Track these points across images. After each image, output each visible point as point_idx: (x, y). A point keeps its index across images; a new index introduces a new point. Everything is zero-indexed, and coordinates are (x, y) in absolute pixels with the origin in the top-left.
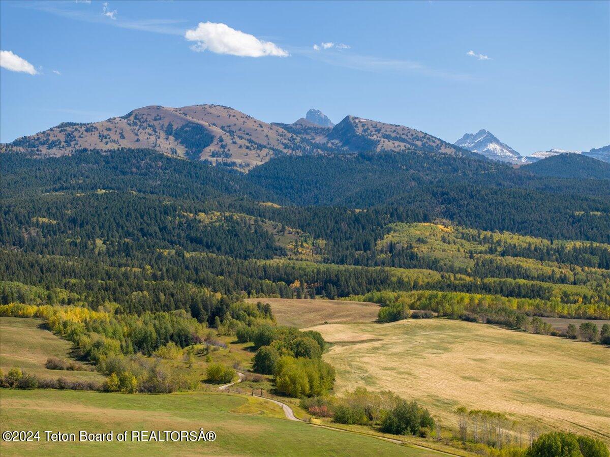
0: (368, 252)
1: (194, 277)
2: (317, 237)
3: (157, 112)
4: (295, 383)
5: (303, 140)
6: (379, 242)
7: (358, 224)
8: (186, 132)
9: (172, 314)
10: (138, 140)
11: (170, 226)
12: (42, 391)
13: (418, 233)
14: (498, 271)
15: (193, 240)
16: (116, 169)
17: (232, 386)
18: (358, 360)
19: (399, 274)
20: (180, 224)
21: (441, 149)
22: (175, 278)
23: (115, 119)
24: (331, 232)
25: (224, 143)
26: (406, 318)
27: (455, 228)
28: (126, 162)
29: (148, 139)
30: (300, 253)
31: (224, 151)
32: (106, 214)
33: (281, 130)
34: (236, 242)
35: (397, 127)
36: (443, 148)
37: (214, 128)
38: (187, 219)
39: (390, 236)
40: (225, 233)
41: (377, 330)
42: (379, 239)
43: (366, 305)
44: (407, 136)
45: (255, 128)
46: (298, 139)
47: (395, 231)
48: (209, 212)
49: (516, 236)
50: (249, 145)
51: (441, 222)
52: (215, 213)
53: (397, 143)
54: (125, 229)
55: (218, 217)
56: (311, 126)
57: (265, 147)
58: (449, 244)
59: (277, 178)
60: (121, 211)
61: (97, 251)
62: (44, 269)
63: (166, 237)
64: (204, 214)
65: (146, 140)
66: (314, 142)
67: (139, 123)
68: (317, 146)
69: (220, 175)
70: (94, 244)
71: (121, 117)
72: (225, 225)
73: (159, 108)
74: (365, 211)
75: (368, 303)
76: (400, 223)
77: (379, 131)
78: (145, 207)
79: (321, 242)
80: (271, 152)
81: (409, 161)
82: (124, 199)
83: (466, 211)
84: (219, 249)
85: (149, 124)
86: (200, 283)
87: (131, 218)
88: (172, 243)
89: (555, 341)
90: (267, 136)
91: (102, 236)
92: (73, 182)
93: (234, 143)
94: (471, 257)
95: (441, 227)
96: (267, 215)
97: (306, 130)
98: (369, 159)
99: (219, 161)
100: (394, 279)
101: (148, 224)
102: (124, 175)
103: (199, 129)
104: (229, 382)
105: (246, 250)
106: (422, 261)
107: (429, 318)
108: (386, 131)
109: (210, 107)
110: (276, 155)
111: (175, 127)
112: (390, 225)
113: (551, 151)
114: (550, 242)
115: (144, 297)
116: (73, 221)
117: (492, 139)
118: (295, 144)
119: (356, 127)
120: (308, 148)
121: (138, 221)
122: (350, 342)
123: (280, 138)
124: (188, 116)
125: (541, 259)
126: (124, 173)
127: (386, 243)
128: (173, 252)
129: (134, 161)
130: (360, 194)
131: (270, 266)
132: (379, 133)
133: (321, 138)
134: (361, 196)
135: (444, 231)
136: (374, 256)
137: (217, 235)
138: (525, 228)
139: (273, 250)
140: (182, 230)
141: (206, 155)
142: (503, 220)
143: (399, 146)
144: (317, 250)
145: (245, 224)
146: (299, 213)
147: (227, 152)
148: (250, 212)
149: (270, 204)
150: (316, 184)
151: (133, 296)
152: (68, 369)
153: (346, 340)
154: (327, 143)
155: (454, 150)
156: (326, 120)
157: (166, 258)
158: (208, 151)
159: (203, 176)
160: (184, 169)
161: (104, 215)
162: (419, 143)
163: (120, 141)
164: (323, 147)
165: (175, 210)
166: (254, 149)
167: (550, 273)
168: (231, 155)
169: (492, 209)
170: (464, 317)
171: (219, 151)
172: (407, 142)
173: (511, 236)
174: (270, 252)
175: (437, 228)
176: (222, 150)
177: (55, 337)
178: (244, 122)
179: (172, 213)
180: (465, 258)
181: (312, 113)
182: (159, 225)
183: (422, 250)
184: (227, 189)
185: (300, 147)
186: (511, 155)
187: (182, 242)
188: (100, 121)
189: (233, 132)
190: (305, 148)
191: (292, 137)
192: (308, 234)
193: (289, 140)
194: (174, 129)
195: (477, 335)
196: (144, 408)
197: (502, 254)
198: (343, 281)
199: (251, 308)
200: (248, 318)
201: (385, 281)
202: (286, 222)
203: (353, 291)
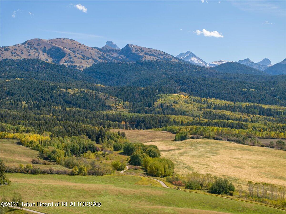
0: (151, 108)
2: (125, 100)
3: (38, 42)
4: (157, 170)
5: (107, 55)
6: (155, 103)
7: (144, 94)
8: (53, 51)
9: (79, 137)
10: (30, 55)
11: (55, 96)
12: (42, 175)
13: (172, 99)
14: (215, 116)
15: (66, 102)
16: (23, 68)
17: (125, 172)
18: (177, 158)
19: (174, 118)
20: (60, 94)
21: (172, 60)
23: (18, 45)
24: (131, 98)
25: (71, 56)
26: (188, 139)
27: (189, 97)
28: (27, 65)
29: (34, 54)
30: (118, 108)
31: (71, 60)
32: (24, 90)
33: (97, 50)
34: (87, 103)
35: (151, 50)
36: (173, 59)
37: (66, 49)
38: (63, 92)
39: (160, 100)
40: (81, 99)
41: (177, 145)
42: (155, 102)
43: (164, 133)
44: (156, 53)
45: (85, 49)
46: (105, 55)
47: (162, 98)
48: (73, 89)
49: (218, 100)
50: (83, 57)
51: (182, 94)
52: (76, 89)
53: (152, 57)
54: (34, 97)
55: (77, 91)
56: (110, 49)
57: (90, 58)
58: (188, 104)
59: (98, 73)
60: (31, 88)
61: (23, 107)
63: (54, 101)
64: (70, 89)
65: (34, 55)
66: (112, 56)
67: (30, 47)
68: (114, 58)
69: (72, 71)
70: (22, 104)
71: (21, 44)
72: (81, 95)
73: (39, 40)
74: (146, 88)
75: (165, 132)
76: (164, 94)
77: (143, 51)
78: (42, 87)
79: (127, 103)
80: (93, 61)
81: (160, 65)
82: (32, 83)
83: (191, 89)
84: (79, 106)
85: (34, 47)
87: (36, 91)
89: (265, 149)
90: (91, 53)
91: (24, 100)
93: (76, 56)
94: (201, 110)
95: (183, 96)
96: (99, 90)
97: (108, 51)
98: (141, 64)
99: (69, 65)
100: (172, 120)
101: (44, 94)
102: (27, 71)
103: (59, 50)
104: (123, 170)
105: (92, 107)
106: (178, 112)
107: (199, 138)
108: (146, 51)
109: (63, 39)
110: (96, 62)
111: (47, 49)
112: (159, 95)
113: (220, 61)
114: (234, 103)
115: (61, 129)
116: (8, 93)
117: (193, 55)
118: (104, 57)
119: (132, 49)
120: (110, 59)
121: (40, 93)
122: (167, 150)
123: (97, 54)
124: (53, 44)
125: (234, 111)
126: (27, 70)
127: (159, 103)
128: (60, 108)
129: (31, 65)
130: (139, 81)
131: (109, 114)
132: (143, 52)
133: (115, 54)
134: (139, 82)
135: (184, 98)
136: (154, 110)
137: (78, 99)
138: (220, 96)
139: (106, 107)
140: (61, 97)
141: (62, 62)
142: (209, 93)
143: (153, 58)
144: (126, 107)
145: (90, 94)
146: (114, 90)
147: (73, 61)
148: (91, 89)
149: (99, 85)
150: (117, 76)
152: (43, 164)
153: (165, 149)
154: (119, 56)
155: (178, 60)
156: (115, 46)
157: (57, 111)
158: (63, 60)
159: (64, 72)
160: (55, 69)
161: (23, 90)
162: (162, 57)
163: (21, 55)
164: (117, 58)
165: (57, 88)
166: (85, 59)
167: (240, 118)
168: (74, 62)
169: (203, 88)
171: (68, 60)
172: (156, 56)
173: (215, 100)
174: (104, 108)
175: (181, 96)
176: (70, 60)
177: (27, 148)
178: (80, 46)
179: (56, 89)
180: (198, 110)
181: (109, 43)
182: (50, 95)
183: (177, 107)
184: (76, 78)
185: (107, 59)
186: (202, 63)
187: (61, 103)
189: (75, 51)
190: (109, 59)
191: (102, 54)
192: (120, 99)
193: (101, 55)
194: (47, 50)
195: (227, 147)
196: (94, 183)
197: (214, 109)
198: (147, 121)
199: (115, 134)
200: (115, 139)
201: (167, 121)
202: (110, 93)
203: (153, 126)
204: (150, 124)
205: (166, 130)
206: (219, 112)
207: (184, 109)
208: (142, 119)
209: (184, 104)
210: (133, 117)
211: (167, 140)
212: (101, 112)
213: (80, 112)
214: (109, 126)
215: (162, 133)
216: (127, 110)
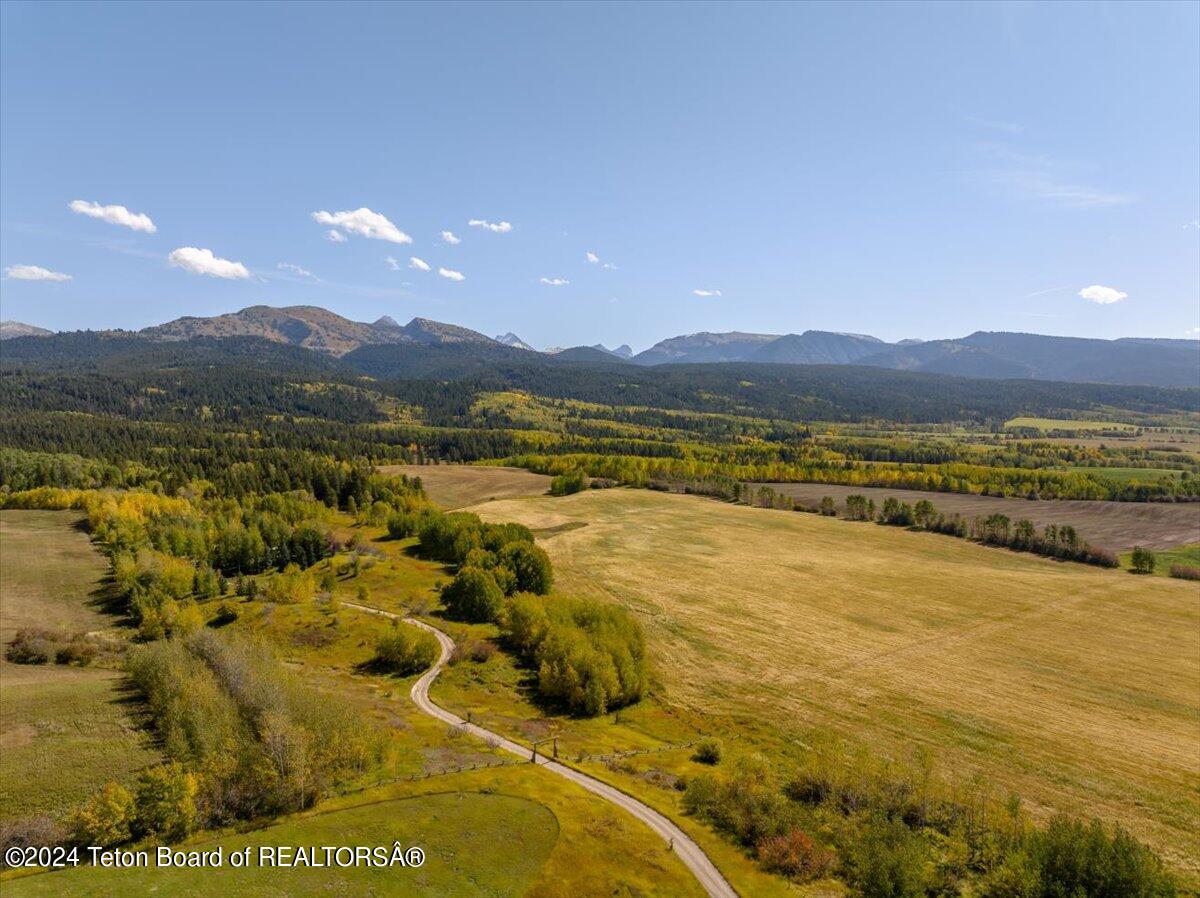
0: (464, 416)
1: (308, 442)
2: (413, 404)
3: (263, 311)
5: (383, 335)
6: (472, 408)
7: (449, 393)
8: (289, 326)
9: (287, 496)
10: (248, 330)
11: (277, 396)
13: (503, 400)
15: (300, 408)
16: (228, 350)
19: (518, 436)
20: (288, 393)
22: (286, 444)
23: (228, 315)
24: (425, 400)
25: (320, 335)
26: (584, 489)
27: (532, 397)
28: (237, 345)
30: (401, 418)
32: (215, 384)
33: (365, 327)
34: (341, 409)
37: (310, 324)
38: (294, 389)
39: (480, 403)
40: (330, 401)
41: (563, 508)
42: (471, 406)
43: (515, 471)
46: (379, 334)
47: (482, 399)
48: (314, 383)
49: (582, 403)
50: (340, 337)
51: (517, 392)
52: (320, 384)
53: (455, 337)
54: (234, 397)
55: (323, 387)
56: (386, 326)
57: (353, 339)
58: (533, 409)
59: (365, 361)
60: (230, 381)
61: (203, 418)
62: (135, 436)
63: (275, 405)
64: (309, 384)
65: (254, 330)
66: (390, 336)
67: (248, 318)
68: (393, 339)
70: (201, 411)
71: (234, 314)
72: (330, 394)
73: (265, 307)
74: (452, 382)
76: (485, 392)
78: (253, 379)
79: (419, 409)
80: (358, 343)
84: (325, 415)
85: (257, 320)
86: (316, 448)
87: (240, 388)
88: (280, 410)
90: (354, 331)
92: (188, 360)
93: (328, 335)
94: (560, 420)
95: (520, 396)
96: (366, 386)
97: (383, 328)
98: (439, 346)
99: (317, 349)
101: (257, 394)
103: (299, 324)
104: (426, 667)
106: (521, 424)
107: (610, 488)
110: (362, 345)
111: (279, 322)
112: (476, 393)
114: (611, 407)
115: (248, 470)
116: (183, 391)
117: (517, 339)
118: (377, 337)
119: (423, 325)
120: (386, 340)
121: (246, 391)
123: (365, 333)
124: (290, 314)
125: (620, 421)
126: (235, 354)
127: (479, 409)
128: (282, 418)
129: (244, 344)
132: (440, 330)
133: (395, 334)
135: (524, 399)
136: (471, 420)
137: (322, 403)
138: (582, 396)
139: (377, 416)
140: (290, 398)
141: (305, 344)
143: (457, 339)
144: (416, 416)
145: (348, 393)
146: (394, 385)
147: (323, 342)
148: (350, 383)
149: (366, 378)
151: (233, 469)
154: (401, 337)
157: (275, 423)
158: (307, 340)
159: (306, 357)
160: (290, 352)
161: (213, 385)
163: (232, 330)
164: (398, 340)
165: (282, 381)
166: (344, 340)
168: (326, 345)
170: (651, 486)
171: (316, 341)
173: (578, 403)
174: (373, 418)
175: (517, 396)
176: (319, 340)
178: (335, 319)
179: (280, 384)
180: (554, 420)
181: (383, 317)
182: (267, 394)
183: (514, 415)
184: (325, 367)
185: (381, 339)
187: (289, 409)
188: (215, 316)
189: (327, 327)
190: (384, 340)
191: (374, 332)
192: (405, 402)
193: (371, 335)
194: (278, 324)
197: (583, 417)
198: (465, 444)
199: (395, 483)
200: (394, 497)
201: (508, 443)
202: (385, 392)
203: (480, 453)
204: (472, 448)
205: (514, 464)
206: (594, 422)
207: (528, 418)
208: (453, 439)
209: (525, 409)
210: (434, 436)
211: (531, 494)
212: (366, 425)
213: (322, 425)
214: (382, 456)
215: (507, 473)
216: (419, 422)
